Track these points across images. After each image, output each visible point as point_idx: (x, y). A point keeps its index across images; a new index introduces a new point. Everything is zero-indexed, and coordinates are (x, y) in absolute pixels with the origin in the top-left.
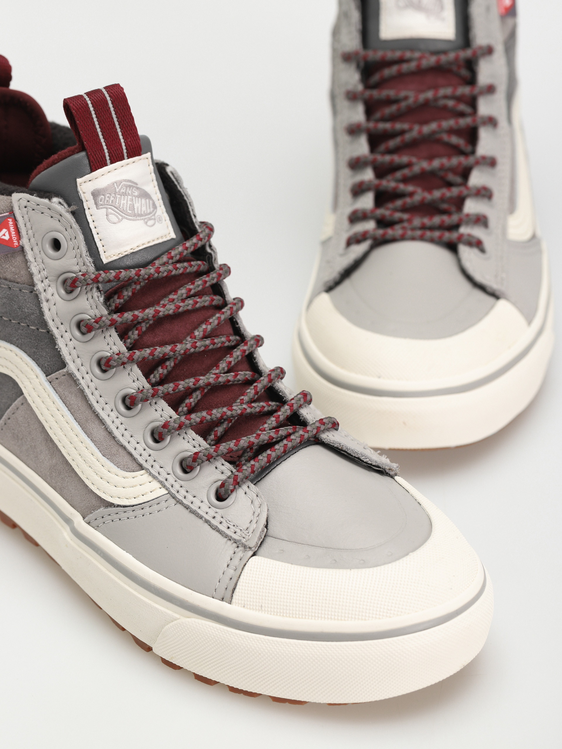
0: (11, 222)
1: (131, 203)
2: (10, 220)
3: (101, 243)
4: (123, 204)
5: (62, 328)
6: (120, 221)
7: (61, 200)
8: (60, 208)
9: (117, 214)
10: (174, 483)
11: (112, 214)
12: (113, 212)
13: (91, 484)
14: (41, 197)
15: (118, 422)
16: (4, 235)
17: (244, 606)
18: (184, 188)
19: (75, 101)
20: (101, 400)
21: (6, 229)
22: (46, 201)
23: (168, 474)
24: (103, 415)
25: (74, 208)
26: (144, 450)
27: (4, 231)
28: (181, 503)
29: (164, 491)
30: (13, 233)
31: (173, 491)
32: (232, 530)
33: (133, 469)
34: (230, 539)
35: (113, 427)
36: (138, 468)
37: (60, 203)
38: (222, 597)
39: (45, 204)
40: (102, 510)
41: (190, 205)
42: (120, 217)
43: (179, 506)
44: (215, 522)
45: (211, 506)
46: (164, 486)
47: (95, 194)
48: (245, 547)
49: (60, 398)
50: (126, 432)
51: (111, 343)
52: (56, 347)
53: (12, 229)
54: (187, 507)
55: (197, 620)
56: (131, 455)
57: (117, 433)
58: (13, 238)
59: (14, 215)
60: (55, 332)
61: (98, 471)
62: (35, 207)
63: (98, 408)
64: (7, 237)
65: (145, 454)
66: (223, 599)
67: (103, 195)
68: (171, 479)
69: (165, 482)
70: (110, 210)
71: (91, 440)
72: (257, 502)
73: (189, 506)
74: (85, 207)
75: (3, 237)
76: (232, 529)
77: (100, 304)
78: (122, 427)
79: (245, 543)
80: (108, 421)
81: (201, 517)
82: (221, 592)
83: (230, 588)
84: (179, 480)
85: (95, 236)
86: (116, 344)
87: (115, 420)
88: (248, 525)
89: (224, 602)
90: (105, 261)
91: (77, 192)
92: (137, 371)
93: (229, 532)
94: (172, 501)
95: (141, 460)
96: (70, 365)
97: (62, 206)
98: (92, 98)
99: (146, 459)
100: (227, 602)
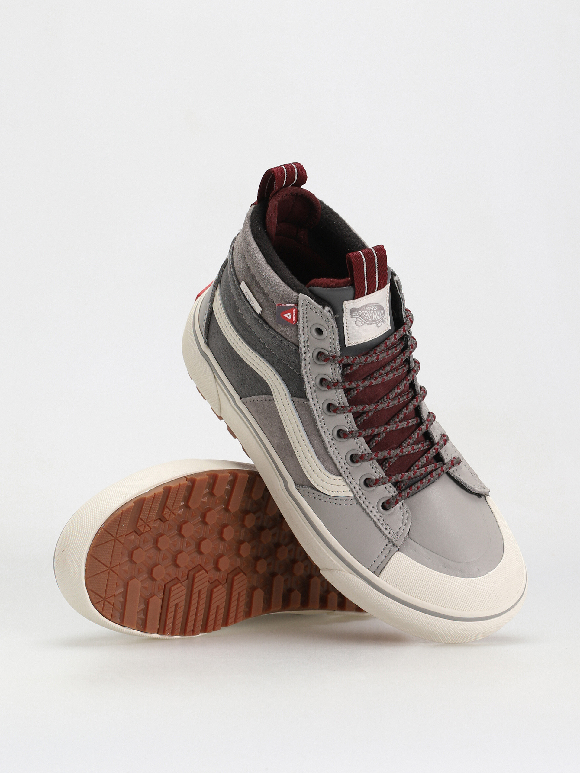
0: (294, 310)
1: (372, 315)
2: (295, 309)
3: (348, 335)
4: (367, 316)
5: (311, 378)
6: (362, 325)
7: (330, 309)
8: (328, 315)
9: (362, 321)
10: (359, 491)
11: (359, 321)
12: (360, 320)
13: (306, 471)
14: (318, 303)
15: (332, 442)
16: (288, 316)
17: (386, 581)
18: (402, 293)
19: (356, 259)
20: (324, 427)
21: (290, 313)
22: (321, 307)
23: (356, 484)
24: (324, 436)
25: (337, 316)
26: (344, 464)
27: (289, 314)
28: (361, 506)
29: (351, 494)
30: (294, 316)
31: (358, 496)
32: (388, 532)
33: (335, 473)
34: (386, 537)
35: (328, 446)
36: (338, 474)
37: (329, 311)
38: (374, 571)
39: (319, 309)
40: (310, 489)
41: (403, 305)
42: (363, 323)
43: (358, 506)
44: (379, 524)
45: (378, 511)
46: (353, 492)
47: (353, 311)
48: (394, 545)
49: (298, 413)
50: (335, 450)
51: (339, 397)
52: (304, 388)
53: (294, 314)
54: (364, 509)
55: (355, 577)
56: (335, 465)
57: (330, 450)
58: (293, 319)
59: (298, 307)
60: (306, 379)
61: (313, 467)
62: (312, 308)
63: (322, 431)
64: (290, 318)
65: (345, 467)
66: (374, 573)
67: (357, 311)
68: (358, 487)
69: (354, 489)
70: (358, 319)
71: (312, 446)
72: (406, 517)
73: (365, 509)
74: (344, 315)
75: (287, 317)
76: (389, 530)
77: (339, 375)
78: (334, 447)
79: (395, 542)
80: (326, 441)
81: (372, 518)
82: (375, 568)
83: (381, 568)
84: (362, 489)
85: (345, 331)
86: (342, 398)
87: (331, 441)
88: (398, 530)
89: (375, 575)
90: (347, 345)
91: (342, 307)
92: (351, 417)
93: (386, 532)
94: (355, 502)
95: (341, 471)
96: (310, 401)
97: (330, 314)
98: (367, 258)
99: (345, 471)
100: (376, 575)
